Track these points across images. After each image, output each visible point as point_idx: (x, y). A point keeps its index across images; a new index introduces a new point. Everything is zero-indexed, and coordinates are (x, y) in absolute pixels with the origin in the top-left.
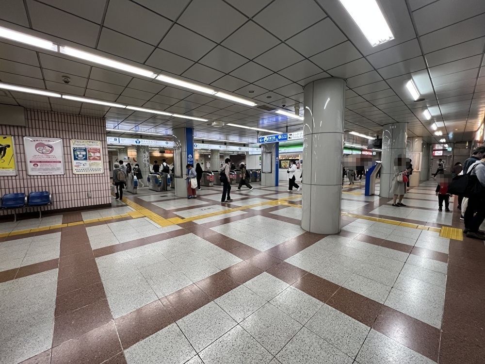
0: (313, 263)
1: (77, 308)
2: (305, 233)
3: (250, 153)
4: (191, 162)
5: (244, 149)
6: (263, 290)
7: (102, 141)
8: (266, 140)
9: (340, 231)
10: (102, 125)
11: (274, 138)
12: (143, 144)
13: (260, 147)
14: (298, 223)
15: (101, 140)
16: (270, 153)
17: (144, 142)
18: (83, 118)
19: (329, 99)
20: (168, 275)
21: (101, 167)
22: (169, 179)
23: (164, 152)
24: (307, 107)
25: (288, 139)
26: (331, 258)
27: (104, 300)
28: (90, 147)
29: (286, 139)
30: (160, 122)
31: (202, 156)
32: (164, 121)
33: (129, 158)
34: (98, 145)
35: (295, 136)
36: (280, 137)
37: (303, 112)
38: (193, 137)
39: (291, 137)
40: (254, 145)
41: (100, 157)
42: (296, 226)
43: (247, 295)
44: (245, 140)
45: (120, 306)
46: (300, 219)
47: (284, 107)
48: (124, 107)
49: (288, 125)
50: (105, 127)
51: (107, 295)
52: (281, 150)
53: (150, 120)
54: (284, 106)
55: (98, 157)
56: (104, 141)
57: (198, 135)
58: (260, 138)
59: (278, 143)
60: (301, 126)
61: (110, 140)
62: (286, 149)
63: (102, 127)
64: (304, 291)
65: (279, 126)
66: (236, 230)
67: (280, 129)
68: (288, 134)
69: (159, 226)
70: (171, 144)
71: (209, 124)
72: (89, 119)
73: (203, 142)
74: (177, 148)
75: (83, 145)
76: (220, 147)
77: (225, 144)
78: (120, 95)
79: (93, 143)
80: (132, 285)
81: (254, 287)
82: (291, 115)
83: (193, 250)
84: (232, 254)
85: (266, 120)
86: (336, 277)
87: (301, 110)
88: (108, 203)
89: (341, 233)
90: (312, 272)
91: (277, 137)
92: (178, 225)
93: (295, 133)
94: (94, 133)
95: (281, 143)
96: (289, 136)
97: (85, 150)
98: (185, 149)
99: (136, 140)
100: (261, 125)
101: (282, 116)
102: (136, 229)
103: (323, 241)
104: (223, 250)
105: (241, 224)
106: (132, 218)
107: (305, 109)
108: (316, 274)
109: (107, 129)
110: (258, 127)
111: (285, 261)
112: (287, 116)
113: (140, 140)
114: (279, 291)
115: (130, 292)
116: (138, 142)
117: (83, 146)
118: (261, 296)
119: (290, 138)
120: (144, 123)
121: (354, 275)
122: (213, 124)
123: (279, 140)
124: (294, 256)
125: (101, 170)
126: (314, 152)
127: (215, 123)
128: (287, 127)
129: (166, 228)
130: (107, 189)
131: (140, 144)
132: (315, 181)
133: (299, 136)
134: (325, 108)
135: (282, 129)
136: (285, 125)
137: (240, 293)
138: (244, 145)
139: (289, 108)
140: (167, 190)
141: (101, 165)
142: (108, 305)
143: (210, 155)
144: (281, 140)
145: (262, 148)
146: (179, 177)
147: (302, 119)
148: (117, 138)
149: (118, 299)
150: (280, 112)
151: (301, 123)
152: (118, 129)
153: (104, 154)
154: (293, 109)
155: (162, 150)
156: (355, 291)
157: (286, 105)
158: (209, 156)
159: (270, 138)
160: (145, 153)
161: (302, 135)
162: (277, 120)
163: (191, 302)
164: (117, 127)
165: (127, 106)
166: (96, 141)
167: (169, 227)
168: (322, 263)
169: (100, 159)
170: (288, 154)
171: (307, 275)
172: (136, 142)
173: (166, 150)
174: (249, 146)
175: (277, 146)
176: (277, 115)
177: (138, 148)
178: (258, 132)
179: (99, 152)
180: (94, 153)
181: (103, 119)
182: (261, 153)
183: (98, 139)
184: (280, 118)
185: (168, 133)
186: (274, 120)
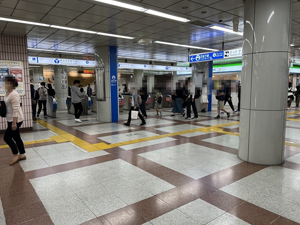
0: (250, 193)
1: (24, 221)
2: (242, 163)
3: (178, 73)
4: (114, 83)
5: (172, 69)
6: (198, 215)
7: (24, 61)
8: (198, 59)
9: (284, 163)
10: (24, 45)
11: (208, 56)
12: (62, 64)
13: (190, 66)
14: (235, 152)
15: (22, 60)
16: (202, 73)
17: (63, 62)
18: (5, 37)
19: (273, 13)
20: (102, 198)
21: (22, 89)
22: (89, 102)
23: (82, 72)
24: (247, 22)
25: (224, 57)
26: (271, 189)
27: (46, 216)
28: (12, 68)
29: (222, 57)
30: (83, 40)
31: (123, 76)
32: (88, 39)
33: (44, 78)
34: (19, 66)
35: (232, 53)
36: (214, 55)
37: (243, 26)
38: (116, 56)
39: (228, 54)
40: (182, 64)
41: (21, 78)
42: (232, 155)
43: (182, 219)
44: (173, 58)
45: (62, 221)
46: (237, 148)
47: (221, 23)
48: (48, 25)
49: (225, 40)
50: (26, 46)
51: (48, 212)
52: (216, 69)
53: (73, 39)
54: (220, 21)
55: (20, 78)
56: (25, 61)
57: (122, 53)
58: (191, 57)
59: (212, 61)
60: (240, 42)
61: (30, 60)
62: (221, 68)
63: (24, 47)
64: (240, 218)
65: (214, 42)
66: (166, 157)
67: (214, 46)
68: (224, 51)
69: (86, 152)
70: (92, 64)
71: (134, 42)
72: (11, 38)
73: (126, 61)
74: (99, 69)
75: (5, 65)
76: (145, 66)
77: (151, 63)
78: (47, 14)
79: (14, 63)
80: (70, 204)
81: (188, 211)
82: (228, 30)
83: (123, 175)
84: (163, 181)
85: (199, 36)
86: (276, 208)
87: (241, 25)
88: (29, 126)
89: (285, 164)
90: (249, 201)
91: (211, 55)
92: (105, 150)
93: (232, 50)
94: (16, 53)
95: (215, 62)
96: (225, 54)
97: (7, 71)
98: (108, 69)
99: (55, 59)
100: (192, 42)
101: (217, 31)
102: (62, 153)
103: (263, 172)
104: (154, 176)
105: (171, 151)
106: (57, 143)
107: (245, 23)
108: (254, 203)
109: (28, 49)
110: (189, 45)
111: (220, 189)
112: (223, 31)
113: (59, 59)
114: (214, 217)
115: (69, 210)
116: (57, 61)
117: (5, 67)
118: (196, 219)
119: (226, 56)
120: (65, 42)
121: (296, 206)
122: (139, 42)
123: (213, 58)
124: (230, 185)
125: (23, 92)
126: (255, 72)
127: (141, 41)
128: (223, 43)
129: (92, 153)
130: (28, 112)
131: (59, 64)
132: (255, 106)
133: (237, 53)
134: (268, 21)
135: (217, 46)
136: (222, 41)
137: (174, 216)
138: (172, 64)
139: (226, 23)
140: (87, 114)
141: (22, 86)
142: (51, 220)
143: (132, 75)
144: (216, 58)
145: (193, 67)
146: (101, 100)
147: (242, 34)
148: (36, 58)
149: (59, 216)
150: (215, 27)
151: (240, 38)
152: (37, 48)
153: (26, 75)
154: (231, 23)
155: (81, 70)
156: (295, 221)
157: (223, 20)
158: (132, 77)
159: (203, 56)
160: (63, 73)
161: (241, 52)
162: (211, 36)
163: (128, 221)
164: (36, 47)
165: (51, 25)
166: (18, 62)
167: (96, 152)
168: (261, 193)
169: (22, 81)
170: (223, 74)
171: (244, 203)
172: (55, 62)
173: (85, 69)
174: (178, 65)
175: (211, 64)
176: (212, 30)
177: (56, 68)
178: (189, 49)
179: (21, 73)
180: (16, 74)
181: (24, 38)
182: (191, 73)
183: (20, 60)
184: (215, 34)
185: (89, 52)
186: (208, 35)
